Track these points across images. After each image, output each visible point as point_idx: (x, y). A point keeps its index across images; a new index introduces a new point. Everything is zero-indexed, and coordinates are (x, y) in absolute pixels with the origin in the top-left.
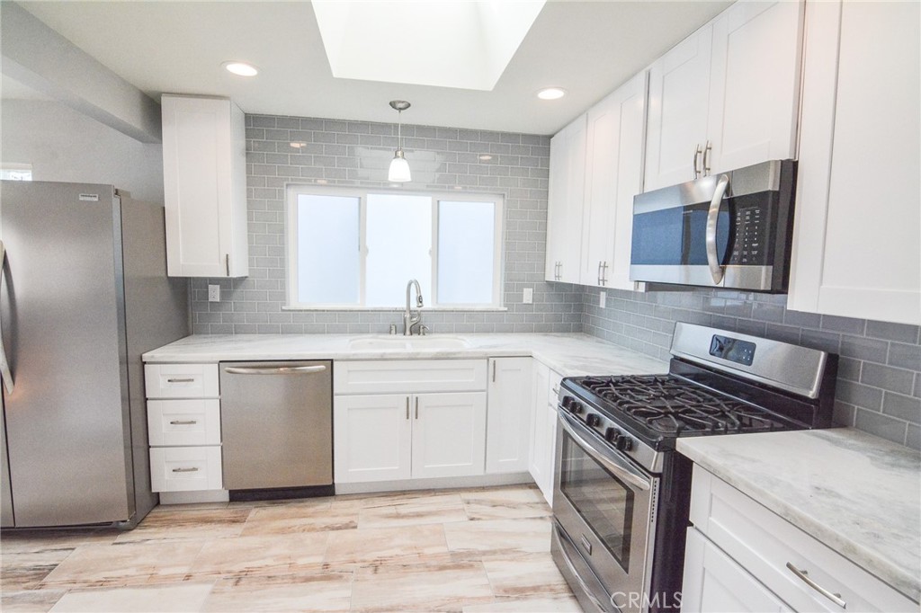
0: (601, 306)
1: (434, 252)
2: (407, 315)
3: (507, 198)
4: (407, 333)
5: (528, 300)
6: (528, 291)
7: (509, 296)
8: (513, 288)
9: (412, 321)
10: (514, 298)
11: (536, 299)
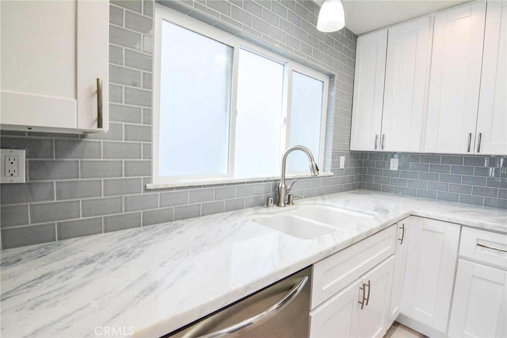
0: (391, 169)
1: (288, 121)
2: (282, 185)
3: (336, 79)
4: (282, 204)
5: (342, 165)
6: (342, 159)
7: (333, 162)
8: (336, 155)
9: (287, 191)
10: (335, 164)
11: (346, 166)
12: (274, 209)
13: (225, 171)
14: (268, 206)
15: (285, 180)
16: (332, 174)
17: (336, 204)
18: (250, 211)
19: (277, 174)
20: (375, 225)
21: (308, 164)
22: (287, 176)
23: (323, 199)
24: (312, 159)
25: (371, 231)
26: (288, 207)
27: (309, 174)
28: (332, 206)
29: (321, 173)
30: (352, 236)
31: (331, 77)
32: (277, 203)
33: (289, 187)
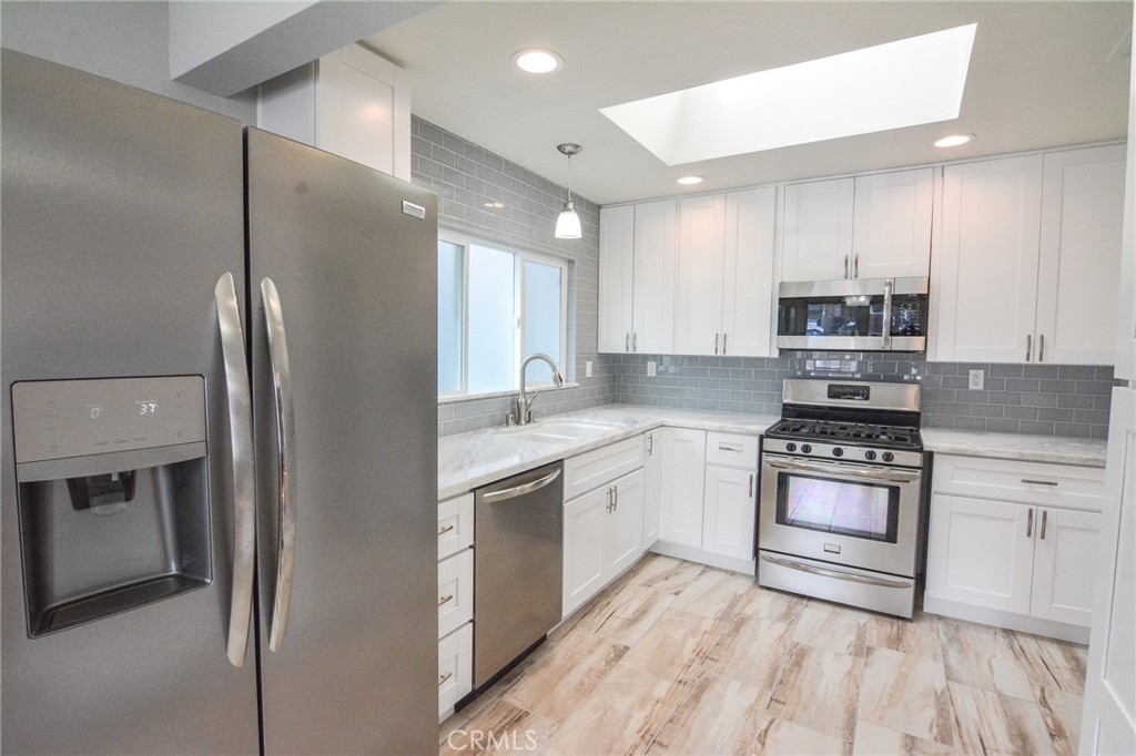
0: (649, 375)
1: (522, 322)
2: (522, 400)
3: (577, 265)
4: (523, 422)
5: (589, 373)
6: (589, 365)
7: (578, 370)
8: (580, 362)
9: (528, 406)
10: (580, 372)
11: (593, 372)
12: (513, 428)
13: (459, 388)
14: (507, 424)
15: (525, 394)
16: (577, 385)
17: (583, 420)
18: (491, 431)
19: (516, 387)
20: (619, 433)
21: (550, 375)
22: (527, 389)
23: (568, 416)
24: (554, 369)
25: (615, 437)
26: (529, 426)
27: (552, 385)
28: (578, 422)
29: (565, 385)
30: (595, 440)
31: (570, 262)
32: (518, 422)
33: (529, 402)
